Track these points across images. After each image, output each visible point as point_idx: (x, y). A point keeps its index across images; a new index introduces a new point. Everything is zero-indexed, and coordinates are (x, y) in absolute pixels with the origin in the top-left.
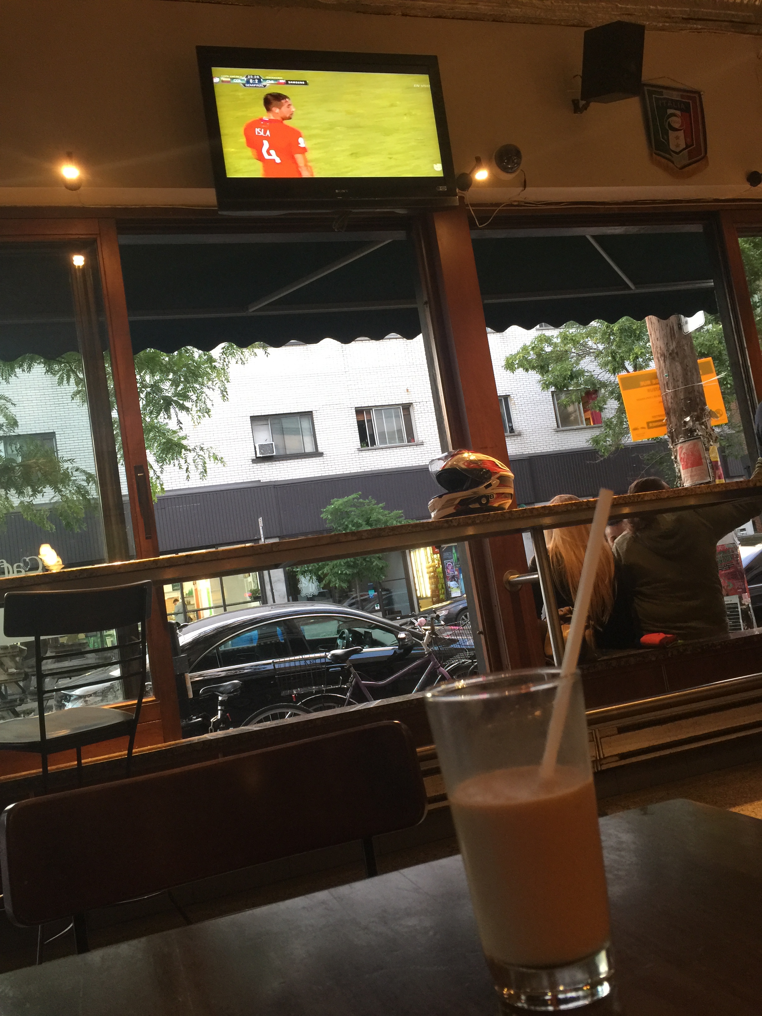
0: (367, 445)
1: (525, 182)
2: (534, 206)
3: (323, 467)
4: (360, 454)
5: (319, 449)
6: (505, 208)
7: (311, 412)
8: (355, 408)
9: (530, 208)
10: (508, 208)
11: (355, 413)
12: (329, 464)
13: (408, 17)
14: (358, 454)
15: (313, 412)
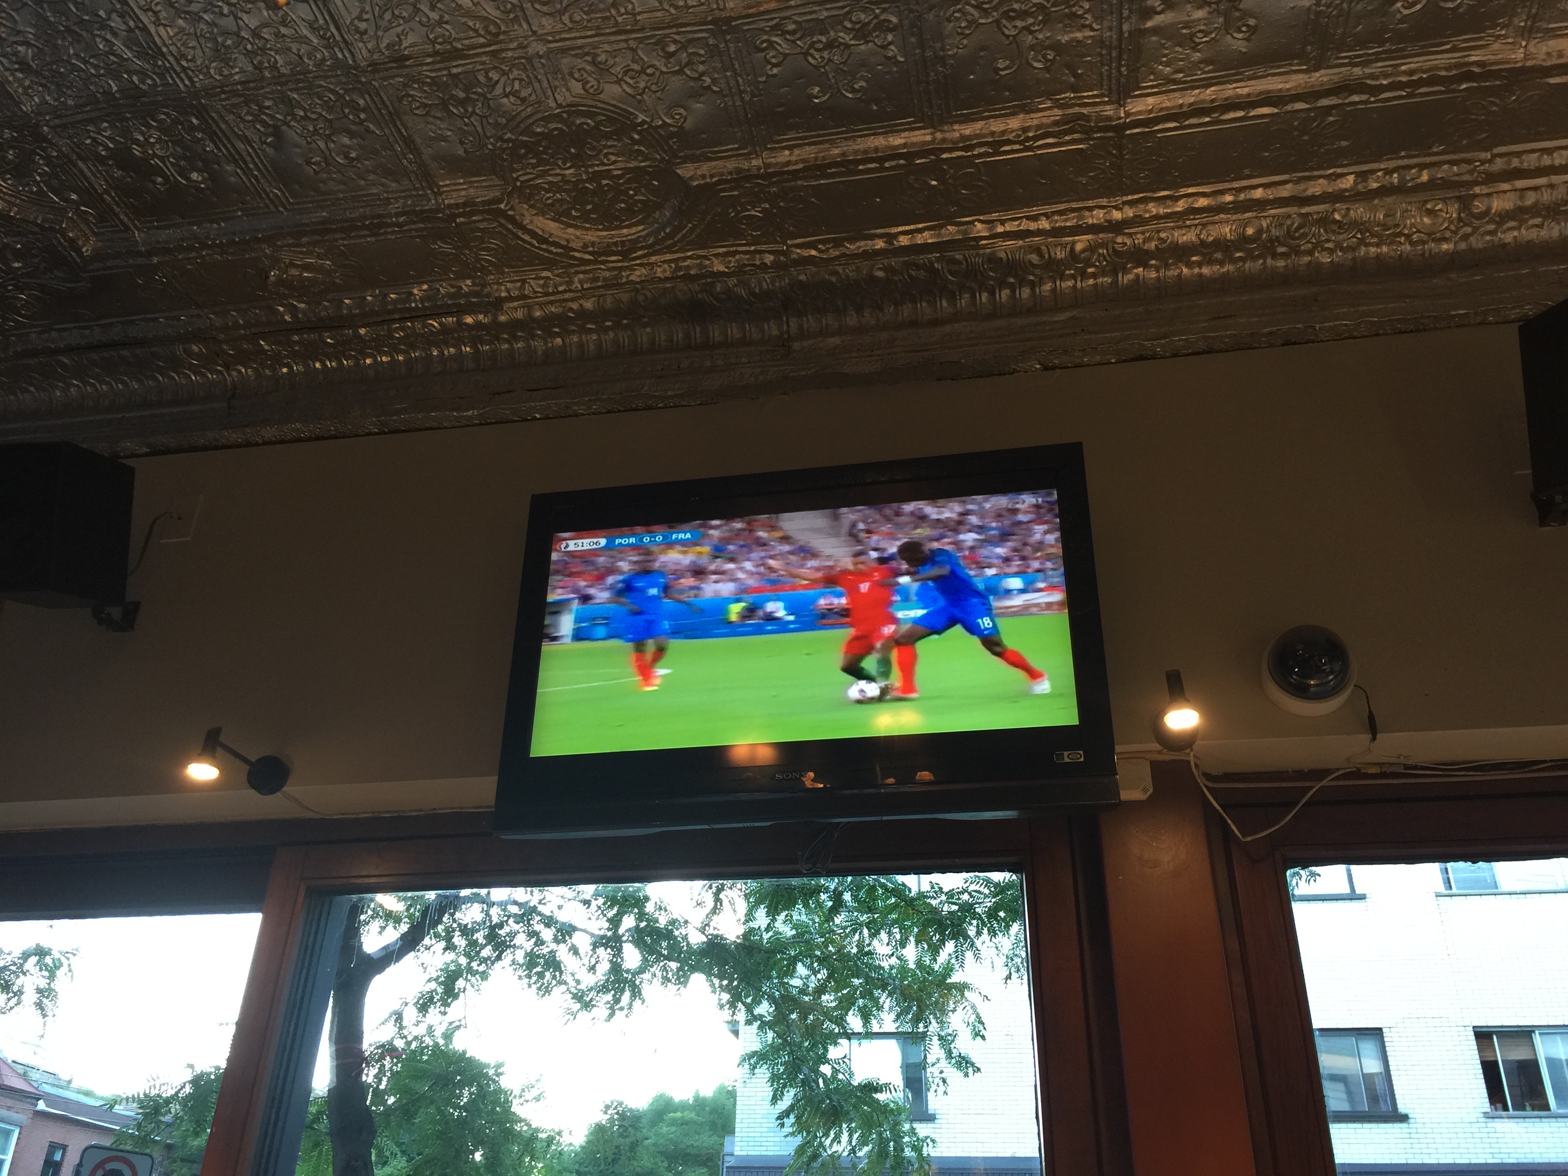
0: (1506, 1108)
1: (1371, 717)
2: (1440, 776)
3: (1410, 1146)
4: (1489, 1125)
5: (1399, 1106)
6: (1341, 783)
7: (1380, 1029)
8: (1474, 1027)
9: (1433, 780)
10: (1351, 783)
11: (1474, 1038)
12: (1421, 1141)
13: (1057, 370)
14: (1484, 1125)
15: (1384, 1030)
